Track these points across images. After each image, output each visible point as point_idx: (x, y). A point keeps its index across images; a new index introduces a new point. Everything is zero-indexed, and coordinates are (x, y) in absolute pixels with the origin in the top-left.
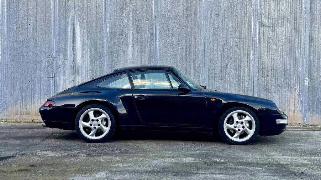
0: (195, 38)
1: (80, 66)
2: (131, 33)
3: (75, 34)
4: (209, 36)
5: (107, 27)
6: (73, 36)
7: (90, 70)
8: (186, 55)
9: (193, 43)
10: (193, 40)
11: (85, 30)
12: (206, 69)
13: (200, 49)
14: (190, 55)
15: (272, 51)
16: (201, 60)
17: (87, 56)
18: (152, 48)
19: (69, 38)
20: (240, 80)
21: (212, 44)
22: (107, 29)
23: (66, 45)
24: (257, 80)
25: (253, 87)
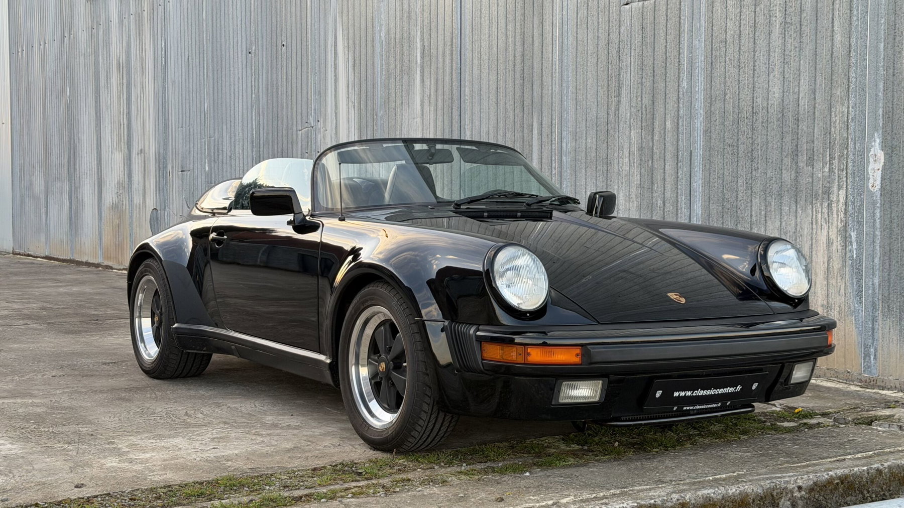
0: (541, 23)
6: (335, 64)
9: (536, 43)
14: (531, 84)
18: (454, 76)
23: (326, 89)
24: (701, 166)
25: (688, 198)
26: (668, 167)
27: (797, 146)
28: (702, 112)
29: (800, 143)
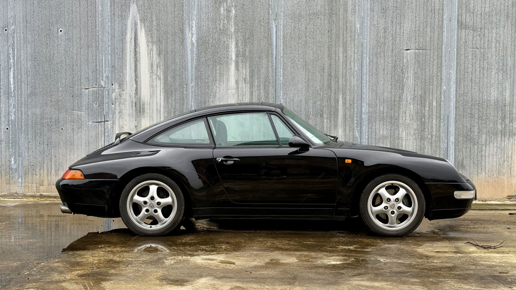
0: (345, 51)
1: (147, 102)
2: (234, 43)
3: (138, 47)
4: (368, 46)
5: (192, 34)
6: (135, 51)
7: (165, 108)
8: (330, 80)
9: (341, 60)
10: (341, 55)
11: (155, 39)
12: (364, 104)
13: (353, 69)
14: (337, 79)
15: (480, 71)
16: (356, 88)
17: (158, 84)
18: (270, 70)
19: (128, 54)
20: (424, 122)
21: (375, 61)
22: (192, 38)
24: (454, 122)
25: (447, 135)
26: (434, 121)
27: (505, 115)
28: (454, 99)
29: (506, 114)
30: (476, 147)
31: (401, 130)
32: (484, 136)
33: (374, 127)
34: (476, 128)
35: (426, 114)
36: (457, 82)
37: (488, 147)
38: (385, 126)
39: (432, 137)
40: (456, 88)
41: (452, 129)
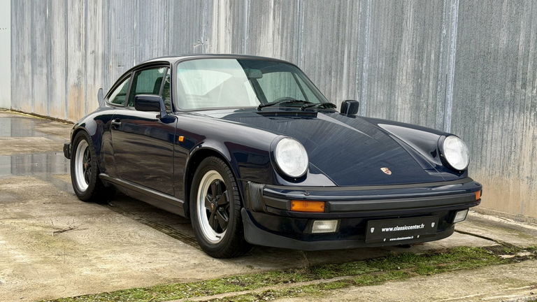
8: (338, 25)
12: (365, 58)
14: (344, 26)
17: (229, 38)
18: (295, 17)
20: (421, 85)
23: (212, 21)
24: (453, 84)
25: (444, 104)
26: (431, 84)
27: (516, 75)
28: (455, 50)
29: (518, 73)
30: (476, 126)
31: (397, 94)
32: (487, 109)
33: (372, 90)
34: (478, 96)
35: (423, 73)
36: (459, 23)
37: (491, 127)
38: (382, 89)
39: (427, 106)
40: (458, 33)
41: (450, 96)
